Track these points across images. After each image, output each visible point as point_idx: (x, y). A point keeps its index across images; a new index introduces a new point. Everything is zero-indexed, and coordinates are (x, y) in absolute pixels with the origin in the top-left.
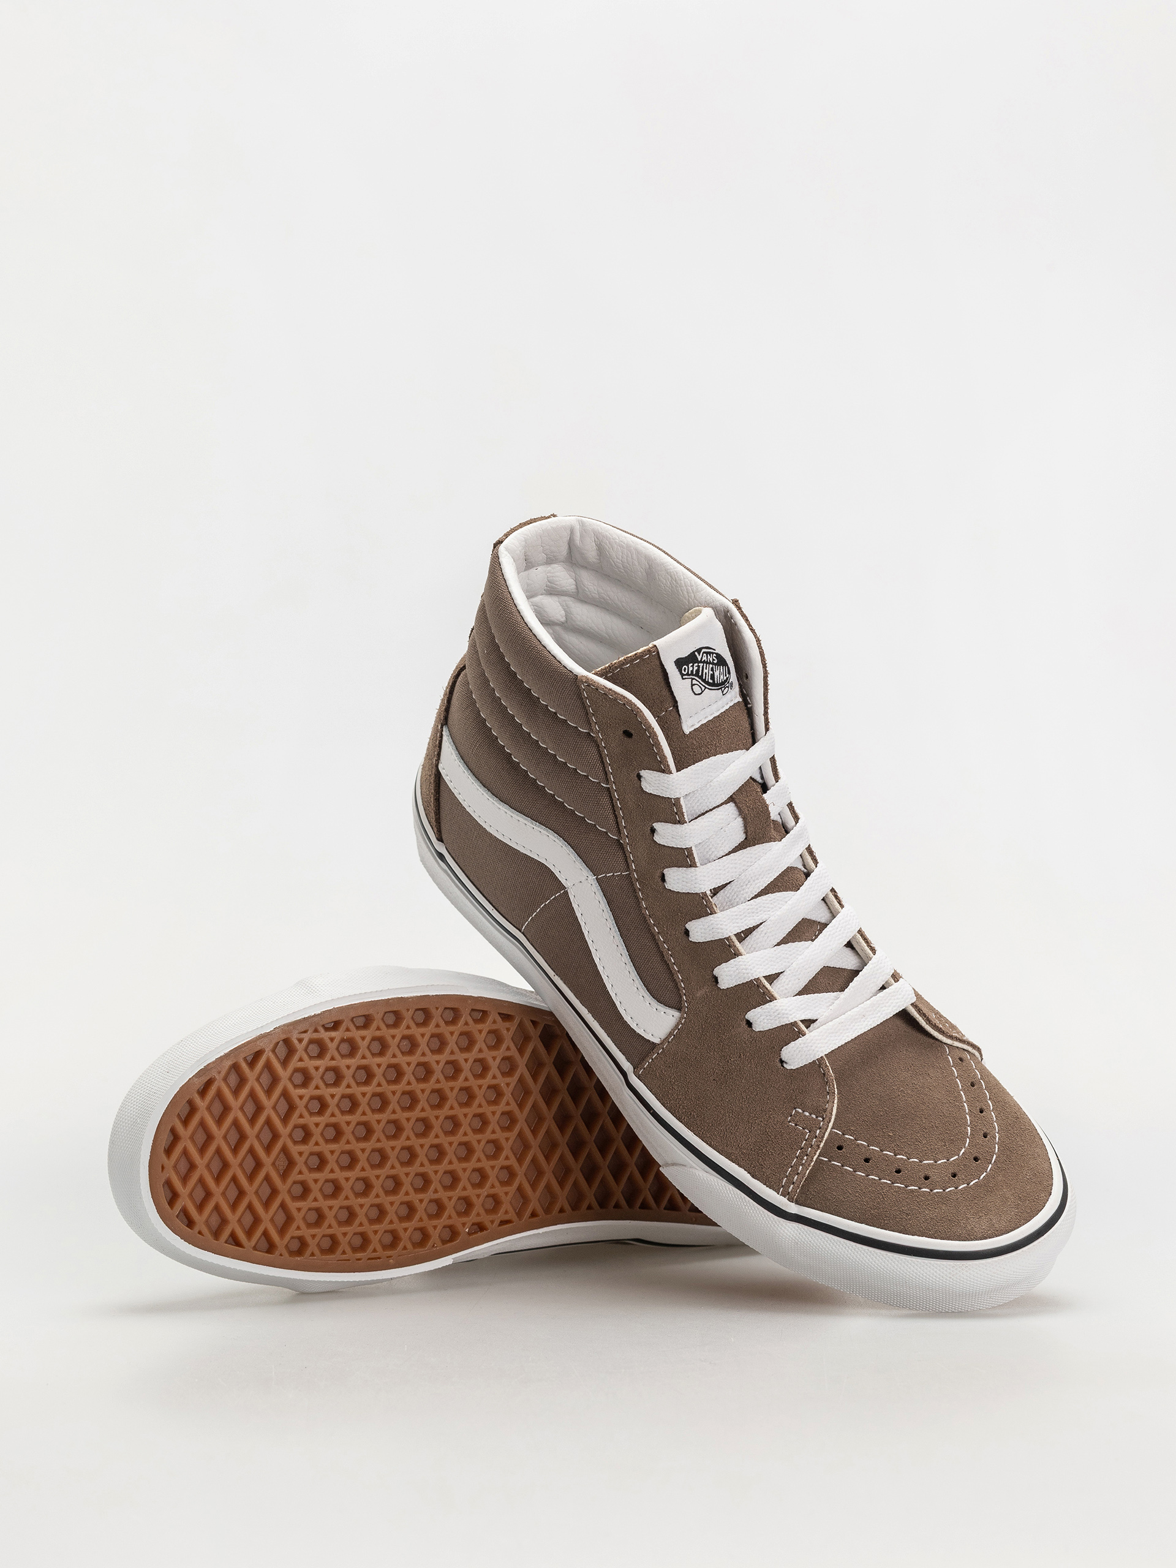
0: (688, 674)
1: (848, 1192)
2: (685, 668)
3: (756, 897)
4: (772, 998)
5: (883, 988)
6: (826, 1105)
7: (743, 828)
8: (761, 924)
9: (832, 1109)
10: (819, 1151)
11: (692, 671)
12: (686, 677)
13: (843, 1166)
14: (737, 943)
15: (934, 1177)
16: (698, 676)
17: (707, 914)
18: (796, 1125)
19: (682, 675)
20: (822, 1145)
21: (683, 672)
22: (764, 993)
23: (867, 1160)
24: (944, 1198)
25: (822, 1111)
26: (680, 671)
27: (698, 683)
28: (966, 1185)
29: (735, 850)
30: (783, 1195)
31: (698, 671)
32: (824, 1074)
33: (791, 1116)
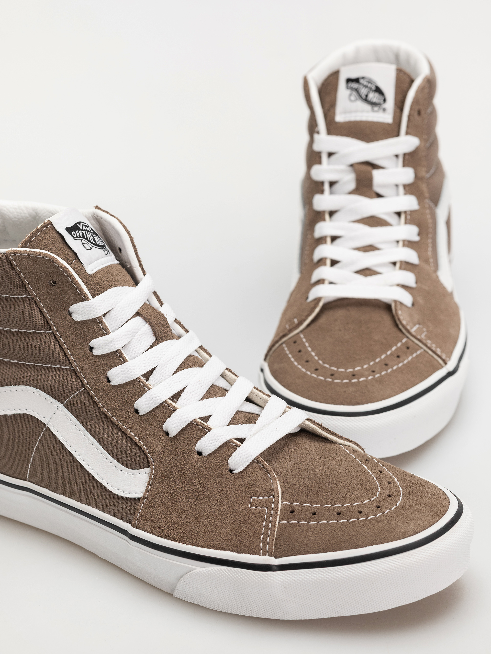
0: (77, 237)
1: (309, 536)
2: (74, 233)
3: (176, 372)
4: (209, 429)
5: (284, 413)
6: (272, 487)
7: (152, 332)
8: (185, 388)
9: (277, 487)
10: (278, 517)
11: (79, 235)
12: (77, 238)
13: (298, 522)
14: (173, 404)
15: (365, 510)
16: (84, 238)
17: (146, 391)
18: (256, 507)
19: (74, 238)
20: (279, 512)
21: (73, 235)
22: (203, 428)
23: (314, 514)
24: (378, 520)
25: (271, 492)
26: (71, 234)
27: (87, 243)
28: (389, 510)
29: (151, 347)
30: (264, 554)
31: (83, 235)
32: (263, 467)
33: (250, 503)
